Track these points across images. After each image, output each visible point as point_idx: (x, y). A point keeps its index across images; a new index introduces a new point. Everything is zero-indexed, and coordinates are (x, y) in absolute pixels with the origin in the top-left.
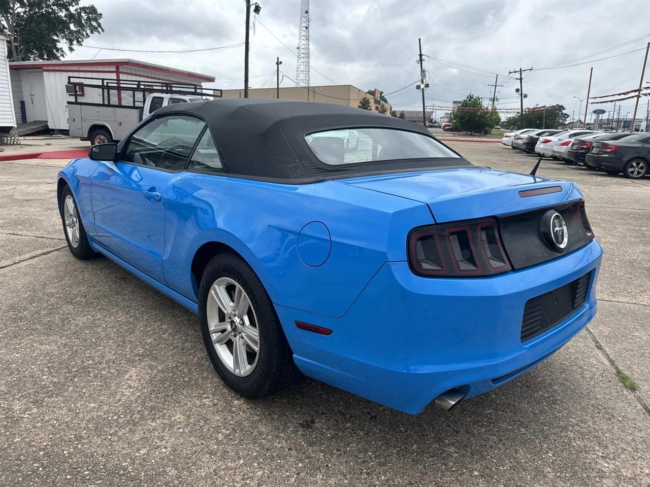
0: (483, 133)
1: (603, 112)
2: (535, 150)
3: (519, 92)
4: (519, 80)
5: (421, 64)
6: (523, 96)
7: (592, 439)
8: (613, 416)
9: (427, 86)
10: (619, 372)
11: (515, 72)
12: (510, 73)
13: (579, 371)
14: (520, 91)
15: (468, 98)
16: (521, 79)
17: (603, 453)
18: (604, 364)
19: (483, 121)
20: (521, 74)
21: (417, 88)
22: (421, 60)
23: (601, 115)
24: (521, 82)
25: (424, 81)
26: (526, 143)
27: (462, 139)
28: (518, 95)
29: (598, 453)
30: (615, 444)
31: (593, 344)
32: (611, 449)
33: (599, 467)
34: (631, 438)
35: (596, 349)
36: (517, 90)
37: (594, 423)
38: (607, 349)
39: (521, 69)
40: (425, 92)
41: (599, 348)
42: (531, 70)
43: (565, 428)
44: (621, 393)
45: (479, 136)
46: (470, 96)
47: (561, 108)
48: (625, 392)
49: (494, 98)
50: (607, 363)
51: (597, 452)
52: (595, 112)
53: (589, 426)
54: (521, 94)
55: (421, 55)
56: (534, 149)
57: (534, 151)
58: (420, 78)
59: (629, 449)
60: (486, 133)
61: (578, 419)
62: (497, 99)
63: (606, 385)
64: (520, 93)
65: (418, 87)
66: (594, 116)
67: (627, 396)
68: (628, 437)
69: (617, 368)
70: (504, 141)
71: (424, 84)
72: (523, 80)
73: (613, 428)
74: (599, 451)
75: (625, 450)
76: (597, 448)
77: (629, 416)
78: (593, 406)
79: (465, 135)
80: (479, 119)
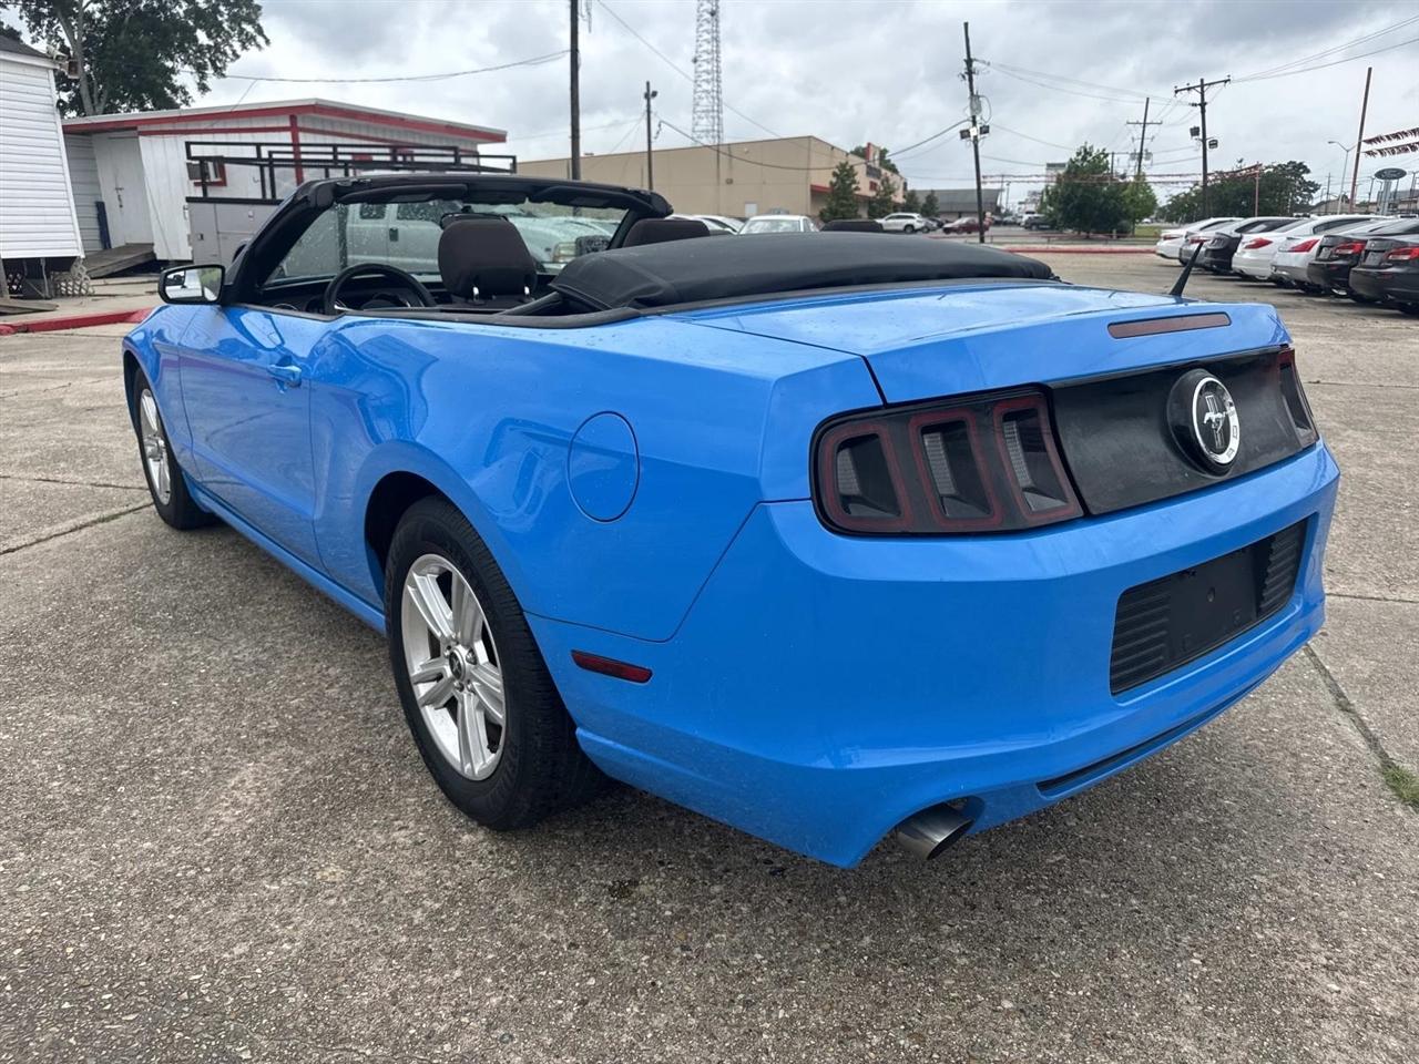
0: (1114, 233)
1: (1400, 174)
2: (1233, 266)
3: (1198, 134)
4: (1199, 108)
5: (971, 80)
6: (1208, 144)
7: (1304, 924)
8: (1362, 870)
9: (985, 130)
10: (1387, 764)
11: (1189, 89)
12: (1176, 92)
13: (1289, 762)
14: (1201, 132)
15: (1079, 154)
16: (1203, 105)
17: (1328, 958)
18: (1353, 747)
19: (1115, 206)
20: (1202, 93)
21: (963, 137)
22: (970, 73)
23: (1394, 182)
24: (1203, 112)
25: (978, 118)
26: (1213, 250)
28: (1195, 142)
29: (1315, 958)
30: (1362, 936)
31: (1328, 700)
32: (1351, 947)
33: (1315, 990)
34: (1403, 922)
35: (1335, 711)
36: (1195, 132)
37: (1314, 885)
38: (1363, 711)
39: (1202, 80)
40: (979, 144)
41: (1345, 707)
42: (1226, 81)
43: (1239, 899)
44: (1389, 814)
45: (1105, 241)
46: (1085, 150)
47: (1299, 168)
48: (1399, 812)
49: (1141, 154)
50: (1360, 743)
51: (1313, 955)
52: (1380, 175)
53: (1299, 893)
54: (1204, 140)
55: (969, 62)
56: (1230, 264)
58: (968, 113)
59: (1396, 948)
60: (1123, 233)
61: (1274, 875)
62: (1147, 154)
63: (1351, 796)
64: (1201, 136)
65: (965, 134)
66: (1379, 185)
67: (1402, 821)
68: (1396, 919)
69: (1383, 755)
70: (1162, 248)
71: (978, 126)
72: (1207, 107)
73: (1360, 897)
74: (1318, 952)
75: (1386, 950)
76: (1315, 946)
77: (1404, 869)
78: (1315, 844)
79: (1072, 239)
80: (1104, 203)
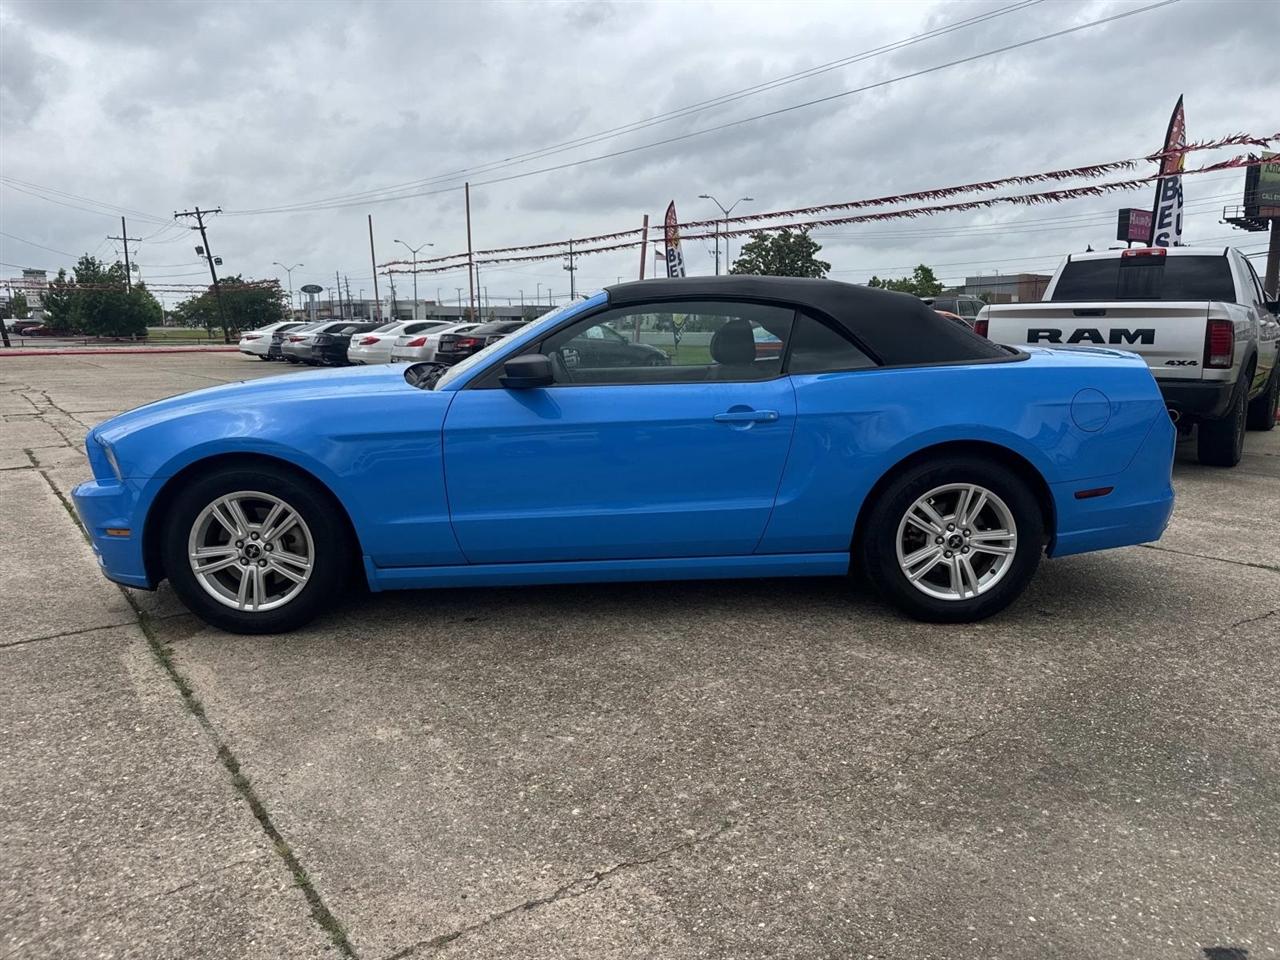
0: (134, 335)
1: (319, 289)
2: (349, 358)
3: (203, 253)
4: (199, 231)
6: (214, 262)
11: (187, 215)
12: (176, 216)
14: (205, 251)
16: (202, 229)
19: (140, 312)
20: (199, 219)
23: (316, 295)
24: (203, 234)
26: (322, 347)
27: (103, 349)
28: (201, 259)
36: (199, 250)
39: (197, 209)
42: (217, 211)
45: (131, 342)
46: (87, 260)
49: (128, 264)
52: (304, 289)
54: (209, 258)
56: (346, 356)
57: (347, 360)
62: (133, 265)
64: (206, 254)
70: (244, 346)
72: (205, 230)
79: (99, 341)
80: (129, 309)
